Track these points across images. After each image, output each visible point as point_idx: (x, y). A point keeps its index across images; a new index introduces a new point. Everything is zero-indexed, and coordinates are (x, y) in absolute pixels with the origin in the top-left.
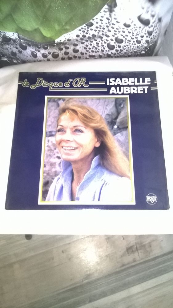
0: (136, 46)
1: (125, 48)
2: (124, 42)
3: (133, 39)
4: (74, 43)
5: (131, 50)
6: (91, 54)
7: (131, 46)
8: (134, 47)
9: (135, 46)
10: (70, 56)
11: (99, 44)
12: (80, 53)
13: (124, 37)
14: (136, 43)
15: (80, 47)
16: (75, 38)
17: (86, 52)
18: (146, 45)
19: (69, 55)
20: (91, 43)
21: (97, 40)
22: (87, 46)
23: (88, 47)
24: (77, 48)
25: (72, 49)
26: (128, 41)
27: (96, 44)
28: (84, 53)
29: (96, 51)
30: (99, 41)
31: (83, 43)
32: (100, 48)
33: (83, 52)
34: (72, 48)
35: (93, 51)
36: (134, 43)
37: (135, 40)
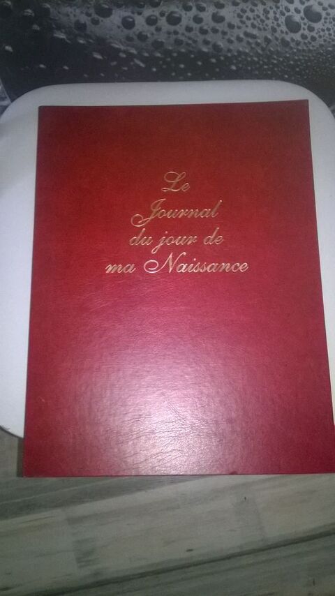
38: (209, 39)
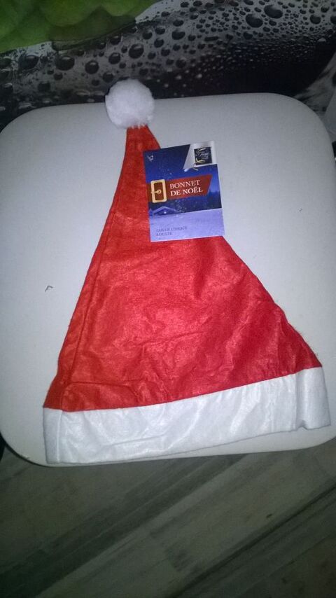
0: (308, 26)
1: (284, 27)
2: (284, 17)
3: (303, 12)
4: (175, 19)
5: (296, 33)
6: (211, 35)
7: (297, 26)
8: (303, 28)
9: (306, 26)
10: (167, 49)
11: (228, 15)
12: (187, 38)
13: (284, 7)
14: (308, 21)
15: (188, 28)
16: (179, 8)
17: (200, 34)
18: (329, 27)
19: (164, 46)
20: (212, 15)
22: (203, 21)
23: (206, 23)
24: (182, 28)
25: (171, 32)
26: (292, 16)
27: (222, 16)
28: (196, 35)
29: (222, 28)
30: (231, 11)
31: (193, 18)
32: (230, 23)
33: (193, 34)
34: (170, 29)
35: (213, 30)
36: (304, 21)
37: (308, 15)
38: (172, 58)
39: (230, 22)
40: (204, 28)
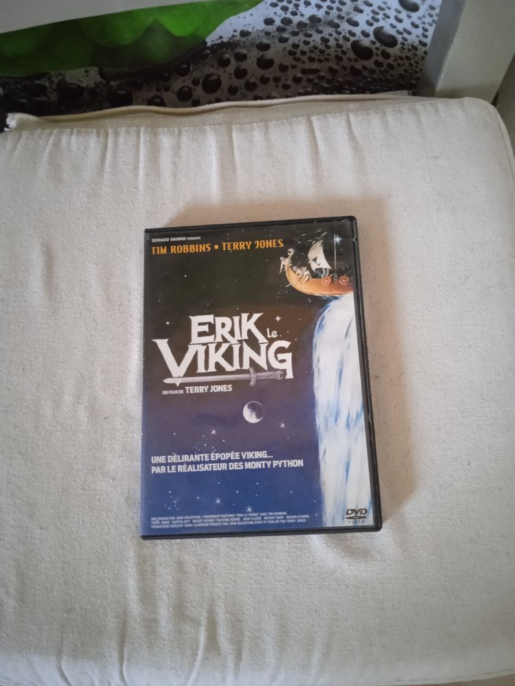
4: (258, 42)
21: (324, 33)
39: (332, 50)
40: (298, 55)
